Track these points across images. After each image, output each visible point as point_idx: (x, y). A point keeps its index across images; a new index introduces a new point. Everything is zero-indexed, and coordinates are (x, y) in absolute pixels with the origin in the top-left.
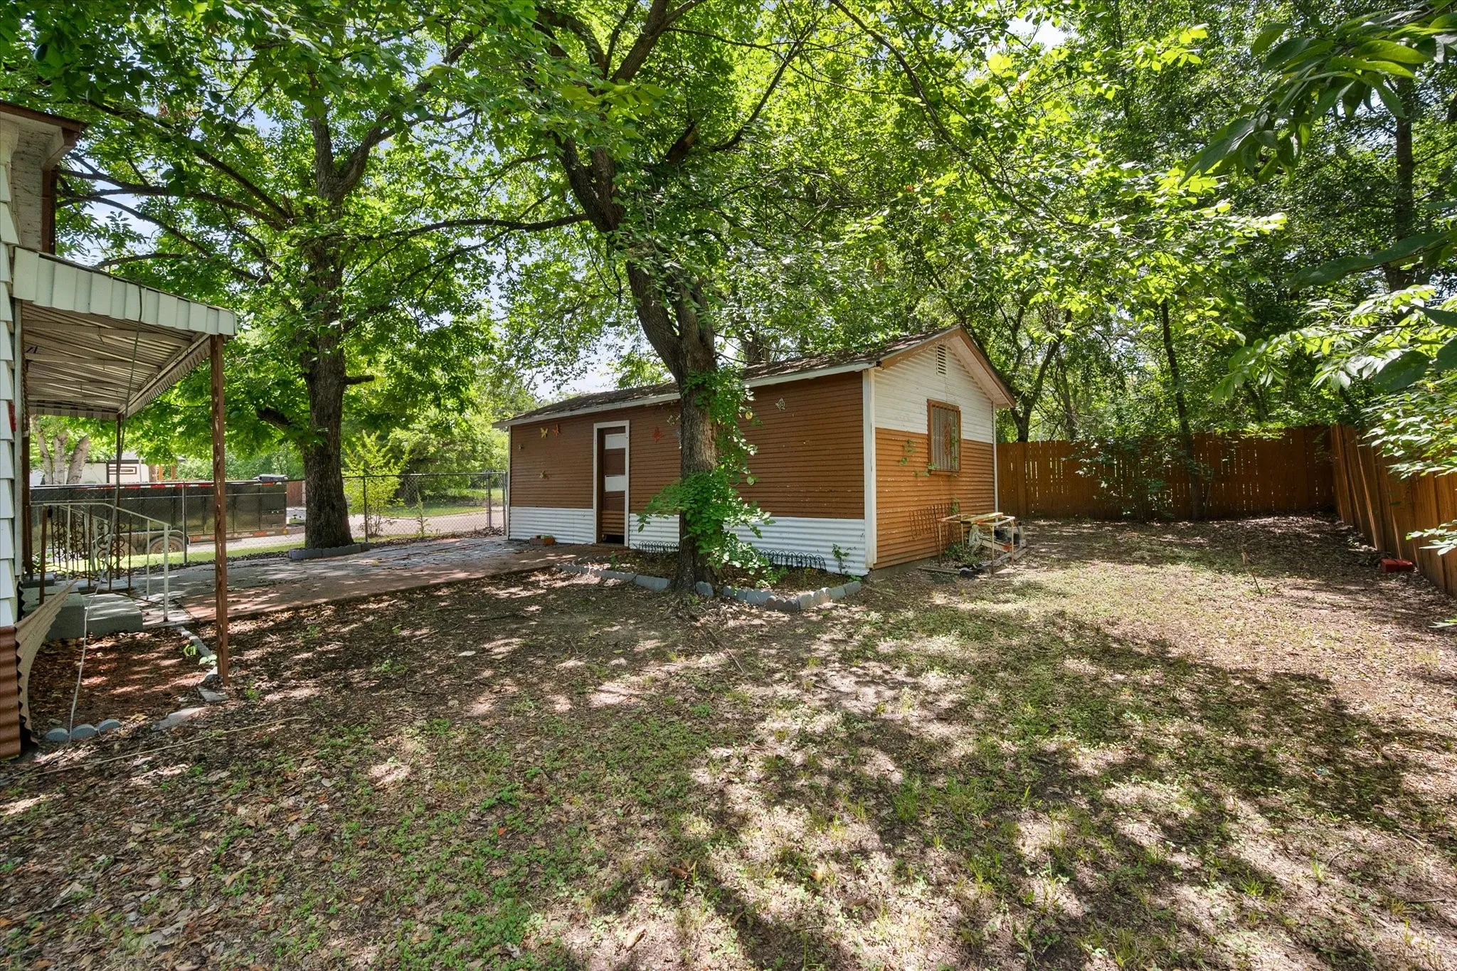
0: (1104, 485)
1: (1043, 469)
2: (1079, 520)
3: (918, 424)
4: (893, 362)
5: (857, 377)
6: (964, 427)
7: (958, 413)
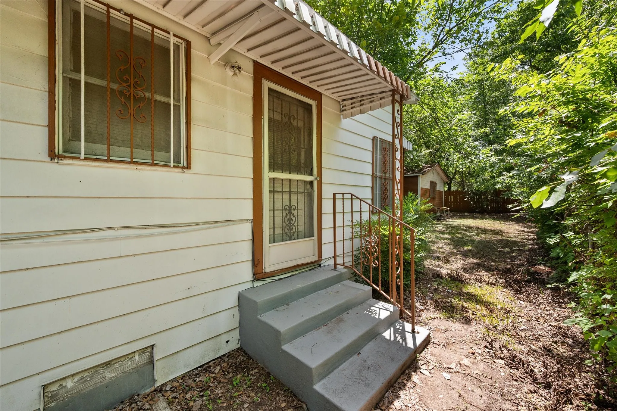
0: (472, 203)
1: (455, 199)
2: (464, 212)
3: (428, 187)
4: (426, 174)
5: (417, 176)
6: (437, 187)
7: (436, 184)
